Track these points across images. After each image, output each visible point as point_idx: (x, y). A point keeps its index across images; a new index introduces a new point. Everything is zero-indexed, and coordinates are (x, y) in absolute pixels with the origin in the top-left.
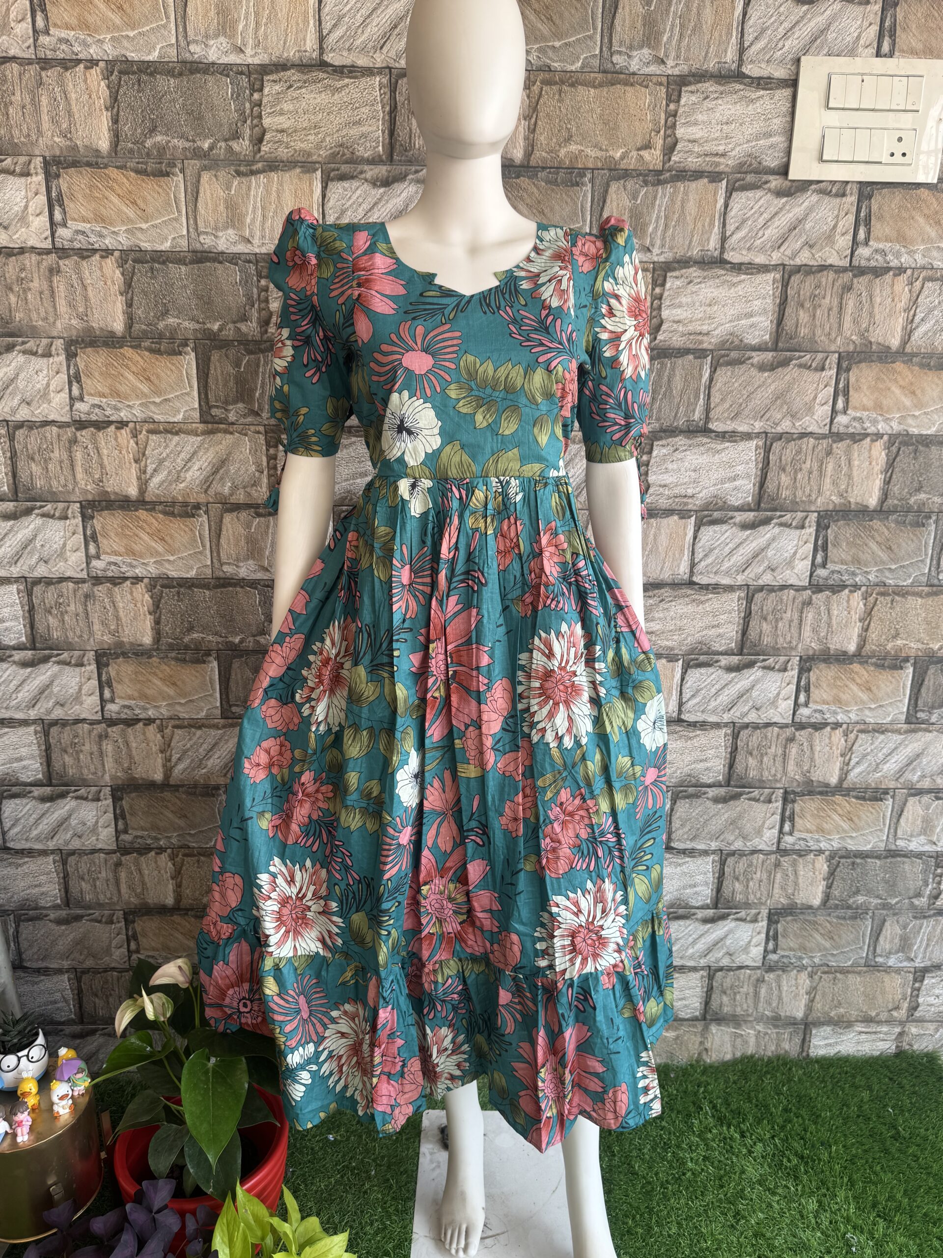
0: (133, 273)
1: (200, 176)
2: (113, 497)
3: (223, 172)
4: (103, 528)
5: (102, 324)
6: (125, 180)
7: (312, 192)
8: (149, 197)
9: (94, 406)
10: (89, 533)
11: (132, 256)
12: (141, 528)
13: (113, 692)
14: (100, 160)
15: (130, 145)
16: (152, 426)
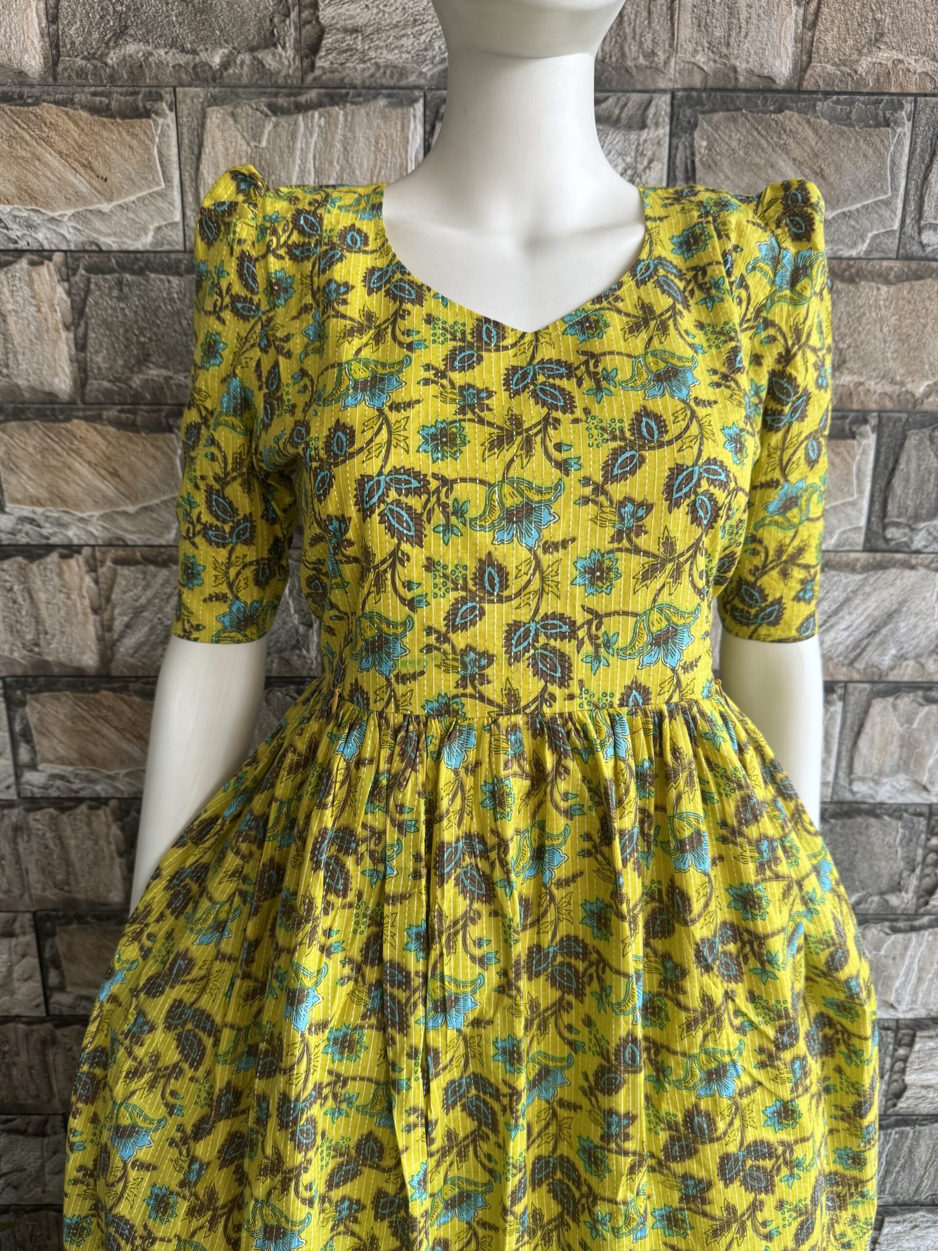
0: (88, 292)
1: (204, 116)
2: (56, 670)
3: (247, 108)
4: (41, 720)
5: (34, 381)
6: (71, 126)
7: (406, 141)
8: (114, 156)
9: (22, 520)
10: (17, 728)
11: (86, 259)
12: (105, 719)
13: (62, 975)
14: (26, 90)
15: (80, 62)
16: (121, 553)
